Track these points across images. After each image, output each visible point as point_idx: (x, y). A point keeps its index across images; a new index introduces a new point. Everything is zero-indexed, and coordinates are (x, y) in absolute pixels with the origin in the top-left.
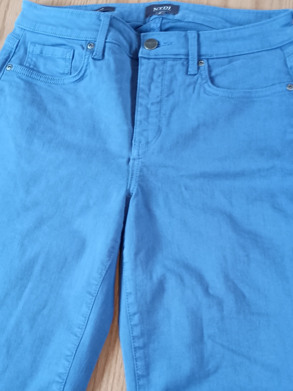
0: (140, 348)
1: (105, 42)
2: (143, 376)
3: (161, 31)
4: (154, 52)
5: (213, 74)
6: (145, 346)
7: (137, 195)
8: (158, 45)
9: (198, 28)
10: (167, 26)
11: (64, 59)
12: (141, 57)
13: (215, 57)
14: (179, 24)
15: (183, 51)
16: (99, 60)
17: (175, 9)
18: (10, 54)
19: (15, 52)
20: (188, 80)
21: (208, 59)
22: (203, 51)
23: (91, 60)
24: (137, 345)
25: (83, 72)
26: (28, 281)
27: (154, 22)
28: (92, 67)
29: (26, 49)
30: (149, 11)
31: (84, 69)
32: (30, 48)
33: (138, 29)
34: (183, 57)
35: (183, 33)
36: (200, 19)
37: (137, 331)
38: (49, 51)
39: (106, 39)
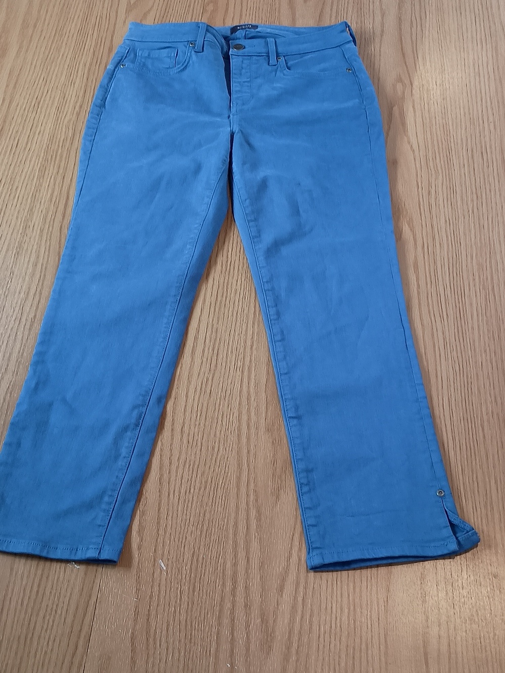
0: (252, 221)
1: (204, 41)
2: (256, 237)
3: (245, 39)
4: (241, 52)
5: (289, 65)
6: (256, 220)
7: (238, 132)
8: (244, 48)
9: (275, 36)
10: (250, 36)
11: (170, 57)
12: (232, 55)
13: (289, 54)
14: (259, 34)
15: (264, 50)
16: (200, 52)
17: (256, 27)
18: (123, 57)
19: (126, 56)
20: (270, 68)
21: (284, 56)
22: (280, 50)
23: (193, 52)
24: (249, 219)
25: (186, 63)
26: (157, 193)
27: (240, 34)
28: (194, 56)
29: (135, 55)
30: (234, 30)
31: (187, 61)
32: (139, 53)
33: (227, 39)
34: (264, 54)
35: (264, 40)
36: (277, 32)
37: (248, 210)
38: (155, 54)
39: (204, 38)
